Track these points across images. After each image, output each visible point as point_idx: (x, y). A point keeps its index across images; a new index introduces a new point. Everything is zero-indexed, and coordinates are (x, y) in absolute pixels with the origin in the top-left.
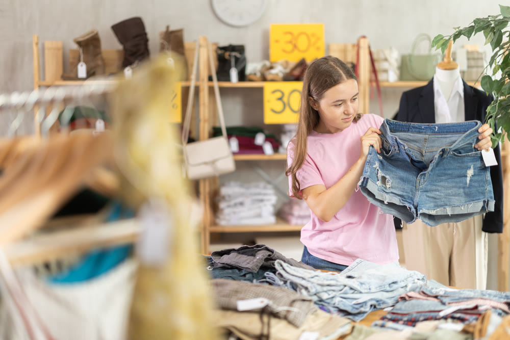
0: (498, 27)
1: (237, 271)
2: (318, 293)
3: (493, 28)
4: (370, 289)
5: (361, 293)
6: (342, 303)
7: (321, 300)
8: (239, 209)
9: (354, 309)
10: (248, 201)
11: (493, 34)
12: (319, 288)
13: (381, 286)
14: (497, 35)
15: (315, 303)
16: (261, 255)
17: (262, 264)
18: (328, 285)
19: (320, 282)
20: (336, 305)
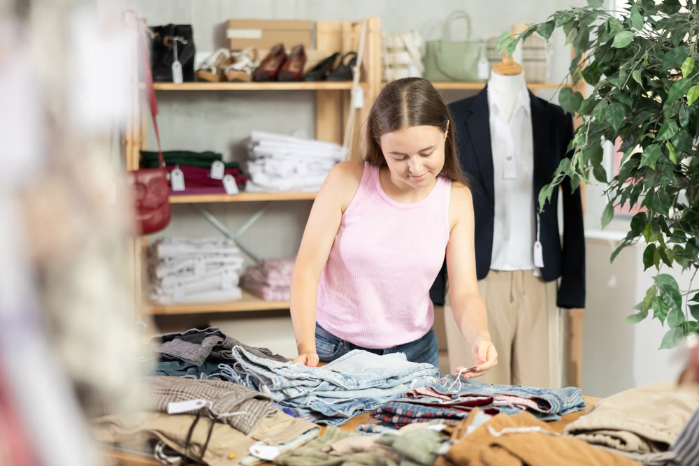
0: (583, 22)
1: (177, 363)
2: (284, 388)
3: (577, 22)
4: (358, 385)
5: (345, 390)
6: (316, 402)
7: (289, 399)
8: (188, 277)
9: (331, 412)
10: (200, 266)
11: (576, 30)
12: (286, 383)
13: (374, 381)
14: (582, 32)
15: (281, 403)
16: (209, 342)
17: (208, 354)
18: (298, 379)
19: (288, 375)
20: (308, 406)
